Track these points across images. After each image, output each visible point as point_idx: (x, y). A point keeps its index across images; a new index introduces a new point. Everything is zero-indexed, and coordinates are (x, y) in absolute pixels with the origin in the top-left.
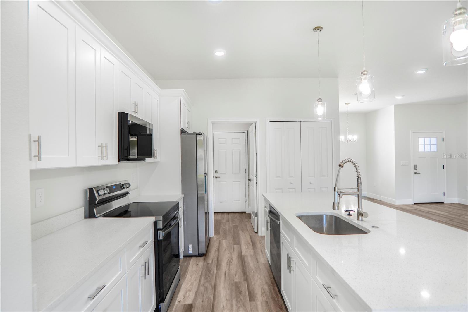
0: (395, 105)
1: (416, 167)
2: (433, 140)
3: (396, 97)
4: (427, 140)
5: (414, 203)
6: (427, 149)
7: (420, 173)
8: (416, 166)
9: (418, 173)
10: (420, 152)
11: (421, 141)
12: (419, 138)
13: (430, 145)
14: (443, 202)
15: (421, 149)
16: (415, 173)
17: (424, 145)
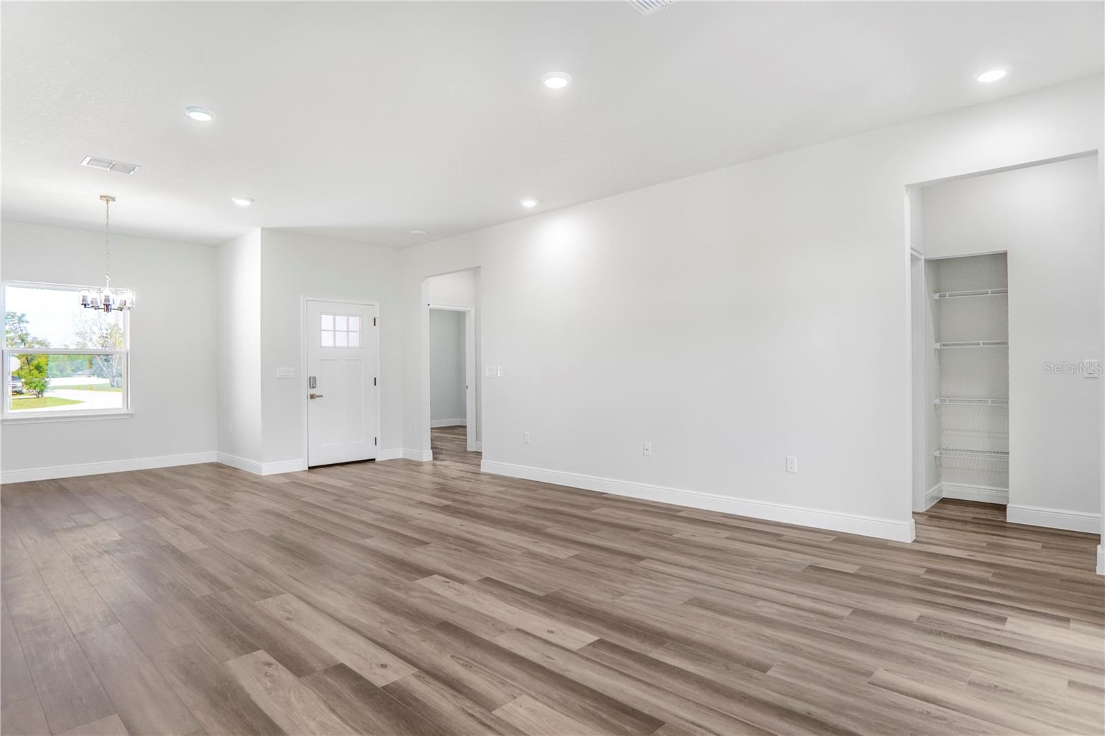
0: (262, 229)
1: (313, 383)
2: (355, 322)
3: (234, 199)
4: (341, 321)
5: (310, 468)
6: (341, 342)
7: (322, 396)
8: (315, 379)
9: (318, 396)
10: (325, 347)
11: (327, 321)
12: (321, 313)
13: (348, 331)
14: (374, 460)
15: (327, 340)
16: (312, 397)
17: (335, 331)
